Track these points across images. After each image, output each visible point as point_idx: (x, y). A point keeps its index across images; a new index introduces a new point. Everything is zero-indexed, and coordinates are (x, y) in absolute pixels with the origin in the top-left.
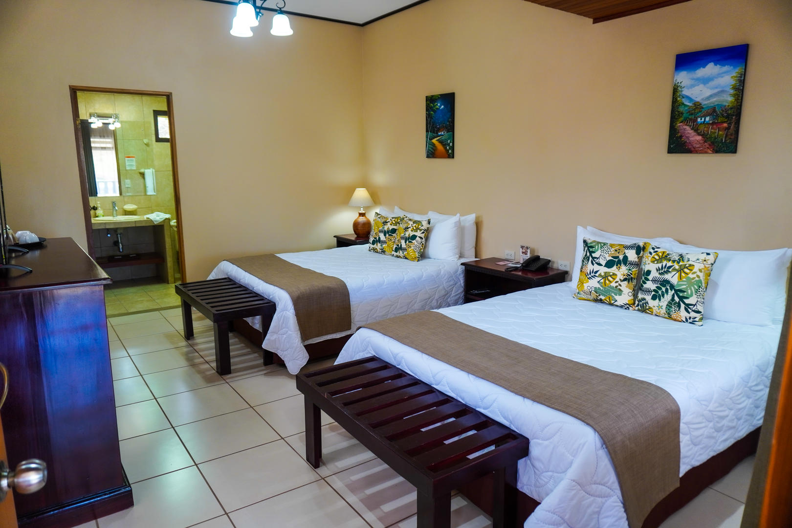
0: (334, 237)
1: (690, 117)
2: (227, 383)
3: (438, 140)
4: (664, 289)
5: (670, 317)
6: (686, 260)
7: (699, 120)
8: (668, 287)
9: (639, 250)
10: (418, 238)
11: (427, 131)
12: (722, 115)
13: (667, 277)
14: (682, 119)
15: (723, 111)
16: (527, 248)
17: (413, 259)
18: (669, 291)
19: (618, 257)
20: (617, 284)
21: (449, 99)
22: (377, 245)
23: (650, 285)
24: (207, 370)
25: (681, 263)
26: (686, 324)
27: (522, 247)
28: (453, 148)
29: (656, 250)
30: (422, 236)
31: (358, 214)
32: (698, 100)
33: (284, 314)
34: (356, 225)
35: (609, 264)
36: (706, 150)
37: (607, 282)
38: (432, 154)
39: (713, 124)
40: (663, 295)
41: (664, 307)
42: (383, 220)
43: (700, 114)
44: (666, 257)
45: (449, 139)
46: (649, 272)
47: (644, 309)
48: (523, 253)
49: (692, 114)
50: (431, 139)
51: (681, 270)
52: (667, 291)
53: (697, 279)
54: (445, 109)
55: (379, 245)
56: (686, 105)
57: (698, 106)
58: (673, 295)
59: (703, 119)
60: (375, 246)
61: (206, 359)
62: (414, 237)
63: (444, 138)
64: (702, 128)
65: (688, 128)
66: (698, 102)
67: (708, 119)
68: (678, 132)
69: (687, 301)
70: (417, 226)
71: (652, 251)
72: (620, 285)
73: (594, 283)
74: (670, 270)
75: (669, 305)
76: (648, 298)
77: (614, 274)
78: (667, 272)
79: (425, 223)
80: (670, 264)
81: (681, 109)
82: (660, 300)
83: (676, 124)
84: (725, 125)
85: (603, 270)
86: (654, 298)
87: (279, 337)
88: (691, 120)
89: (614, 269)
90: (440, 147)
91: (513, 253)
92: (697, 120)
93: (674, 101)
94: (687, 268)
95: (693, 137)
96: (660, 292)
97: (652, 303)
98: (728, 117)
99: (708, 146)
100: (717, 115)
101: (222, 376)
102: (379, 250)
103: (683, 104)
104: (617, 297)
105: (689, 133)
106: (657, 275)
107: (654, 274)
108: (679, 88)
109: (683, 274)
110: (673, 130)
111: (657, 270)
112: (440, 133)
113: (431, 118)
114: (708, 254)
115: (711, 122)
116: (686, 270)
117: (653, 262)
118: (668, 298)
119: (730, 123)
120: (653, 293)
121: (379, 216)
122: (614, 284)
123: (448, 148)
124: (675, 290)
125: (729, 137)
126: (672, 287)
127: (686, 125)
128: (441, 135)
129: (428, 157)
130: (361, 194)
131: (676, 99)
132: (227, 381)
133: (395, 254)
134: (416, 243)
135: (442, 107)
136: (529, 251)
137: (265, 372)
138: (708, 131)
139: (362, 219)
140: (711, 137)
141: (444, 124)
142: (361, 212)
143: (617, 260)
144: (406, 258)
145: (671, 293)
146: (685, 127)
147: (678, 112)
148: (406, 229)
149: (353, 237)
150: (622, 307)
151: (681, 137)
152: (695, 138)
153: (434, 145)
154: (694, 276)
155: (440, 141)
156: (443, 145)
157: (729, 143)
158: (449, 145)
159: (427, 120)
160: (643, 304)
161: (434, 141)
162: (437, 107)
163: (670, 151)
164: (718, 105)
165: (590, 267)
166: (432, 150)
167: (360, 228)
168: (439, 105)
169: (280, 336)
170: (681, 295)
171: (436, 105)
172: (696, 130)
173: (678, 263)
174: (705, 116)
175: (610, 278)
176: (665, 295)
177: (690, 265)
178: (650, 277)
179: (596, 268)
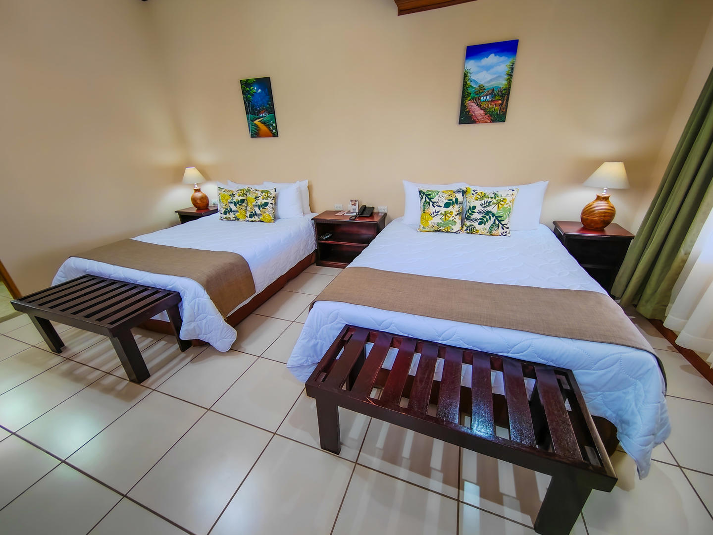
0: (175, 212)
1: (476, 96)
2: (155, 390)
3: (260, 121)
4: (488, 217)
5: (491, 234)
6: (500, 196)
7: (482, 98)
8: (491, 216)
9: (464, 193)
10: (269, 204)
11: (247, 113)
12: (498, 94)
13: (489, 209)
14: (470, 98)
15: (499, 91)
16: (356, 201)
17: (270, 222)
18: (492, 217)
19: (452, 200)
20: (453, 218)
21: (265, 83)
22: (229, 214)
23: (476, 216)
24: (117, 383)
25: (497, 199)
26: (502, 236)
27: (352, 201)
28: (276, 128)
29: (476, 191)
30: (273, 202)
31: (194, 191)
32: (481, 83)
33: (197, 301)
34: (194, 200)
35: (447, 205)
36: (486, 120)
37: (447, 217)
38: (256, 134)
39: (491, 101)
40: (487, 221)
41: (488, 229)
42: (230, 193)
43: (483, 94)
44: (484, 196)
45: (271, 120)
46: (474, 208)
47: (471, 231)
48: (352, 205)
49: (477, 94)
50: (252, 121)
51: (498, 203)
52: (490, 218)
53: (509, 207)
54: (263, 92)
55: (232, 214)
56: (473, 87)
57: (482, 88)
58: (495, 220)
59: (485, 98)
60: (228, 215)
61: (103, 369)
62: (266, 204)
63: (265, 119)
64: (484, 104)
65: (474, 104)
66: (482, 85)
67: (488, 97)
68: (467, 108)
69: (503, 223)
70: (266, 195)
71: (474, 193)
72: (455, 219)
73: (437, 220)
74: (491, 204)
75: (491, 227)
76: (476, 224)
77: (451, 212)
78: (489, 206)
79: (273, 192)
80: (489, 200)
81: (470, 90)
82: (485, 224)
83: (466, 102)
84: (500, 102)
85: (443, 210)
86: (480, 224)
87: (197, 324)
88: (476, 99)
89: (450, 209)
90: (263, 127)
91: (341, 206)
92: (480, 98)
93: (465, 84)
94: (502, 201)
95: (477, 111)
96: (485, 219)
97: (478, 227)
98: (502, 96)
99: (487, 118)
100: (495, 95)
101: (141, 384)
102: (232, 218)
103: (471, 86)
104: (453, 227)
105: (474, 109)
106: (482, 208)
107: (479, 208)
108: (468, 74)
109: (500, 206)
110: (463, 106)
111: (481, 205)
112: (261, 115)
113: (250, 101)
114: (513, 190)
115: (490, 100)
116: (501, 203)
117: (477, 200)
118: (491, 222)
119: (503, 101)
120: (480, 220)
121: (224, 190)
122: (451, 219)
123: (271, 128)
124: (495, 217)
125: (502, 110)
126: (493, 215)
127: (473, 102)
128: (263, 117)
129: (252, 137)
130: (191, 173)
131: (466, 82)
132: (153, 387)
133: (250, 219)
134: (269, 209)
135: (260, 90)
136: (357, 203)
137: (189, 359)
138: (488, 107)
139: (198, 195)
140: (490, 111)
141: (264, 106)
142: (195, 188)
143: (451, 202)
144: (263, 222)
145: (493, 219)
146: (472, 104)
147: (468, 92)
148: (257, 198)
149: (194, 210)
150: (456, 233)
151: (469, 111)
152: (478, 112)
153: (257, 126)
154: (507, 205)
155: (264, 123)
156: (266, 126)
157: (502, 115)
158: (272, 125)
159: (245, 103)
160: (471, 228)
161: (256, 122)
162: (254, 91)
163: (461, 122)
164: (495, 87)
165: (432, 209)
166: (255, 130)
167: (198, 201)
168: (256, 88)
169: (199, 322)
170: (500, 219)
171: (253, 89)
172: (479, 106)
173: (495, 198)
174: (486, 96)
175: (448, 215)
176: (489, 220)
177: (504, 199)
178: (476, 211)
179: (437, 209)
